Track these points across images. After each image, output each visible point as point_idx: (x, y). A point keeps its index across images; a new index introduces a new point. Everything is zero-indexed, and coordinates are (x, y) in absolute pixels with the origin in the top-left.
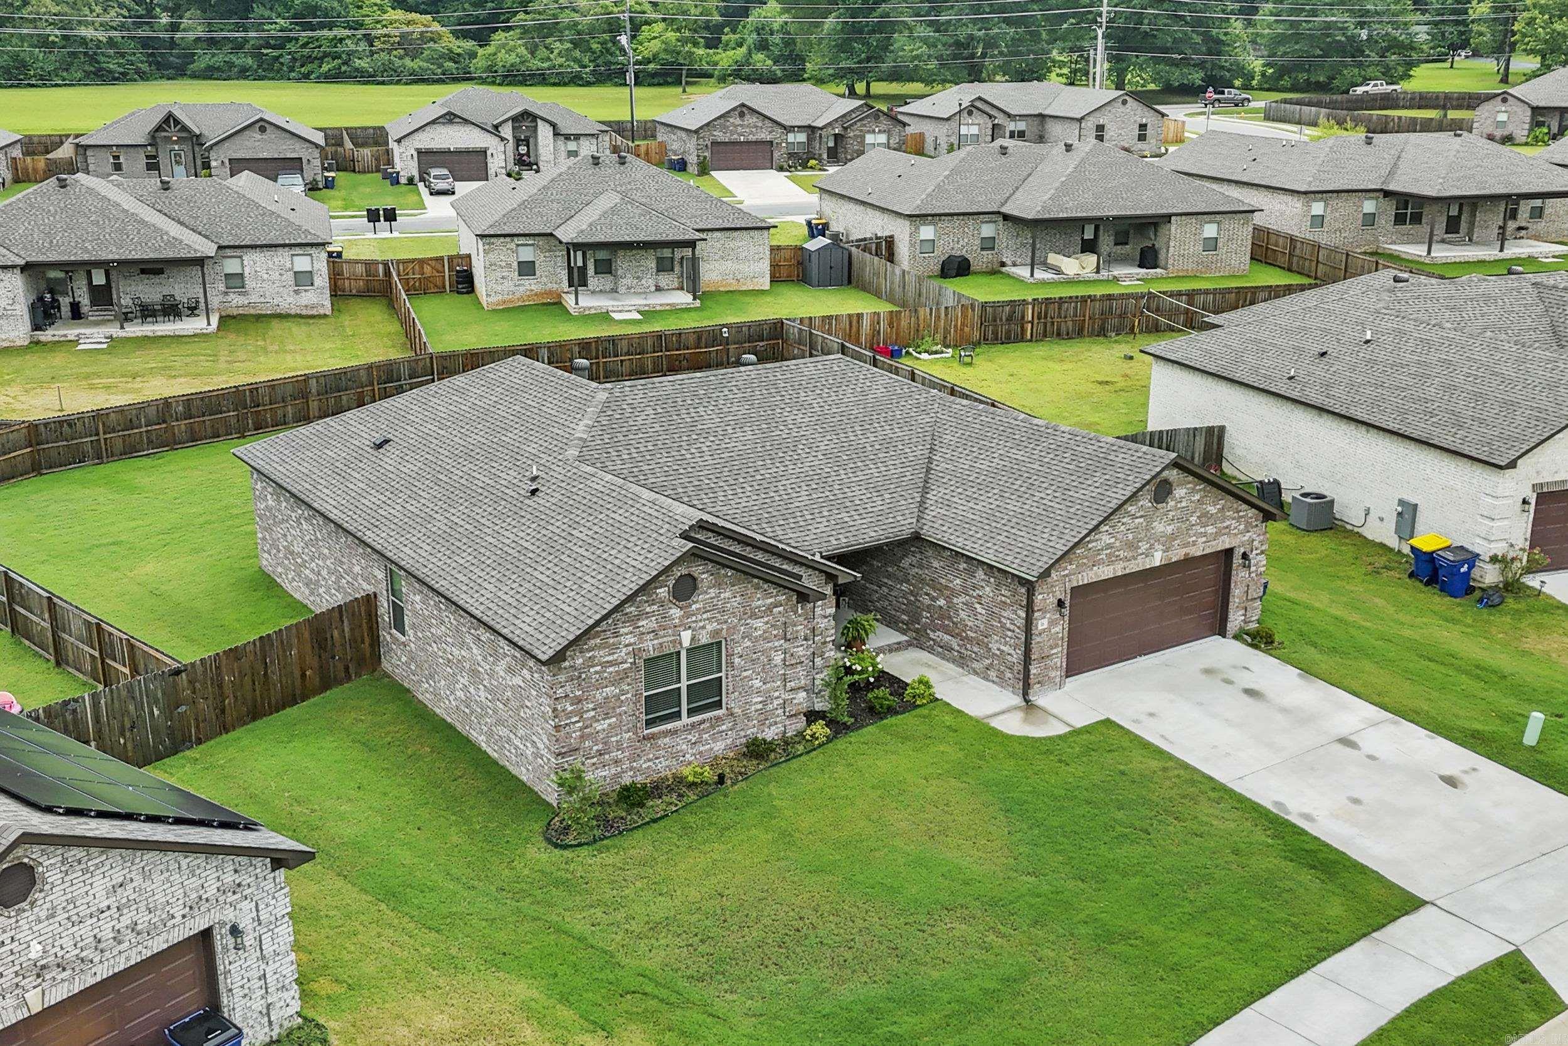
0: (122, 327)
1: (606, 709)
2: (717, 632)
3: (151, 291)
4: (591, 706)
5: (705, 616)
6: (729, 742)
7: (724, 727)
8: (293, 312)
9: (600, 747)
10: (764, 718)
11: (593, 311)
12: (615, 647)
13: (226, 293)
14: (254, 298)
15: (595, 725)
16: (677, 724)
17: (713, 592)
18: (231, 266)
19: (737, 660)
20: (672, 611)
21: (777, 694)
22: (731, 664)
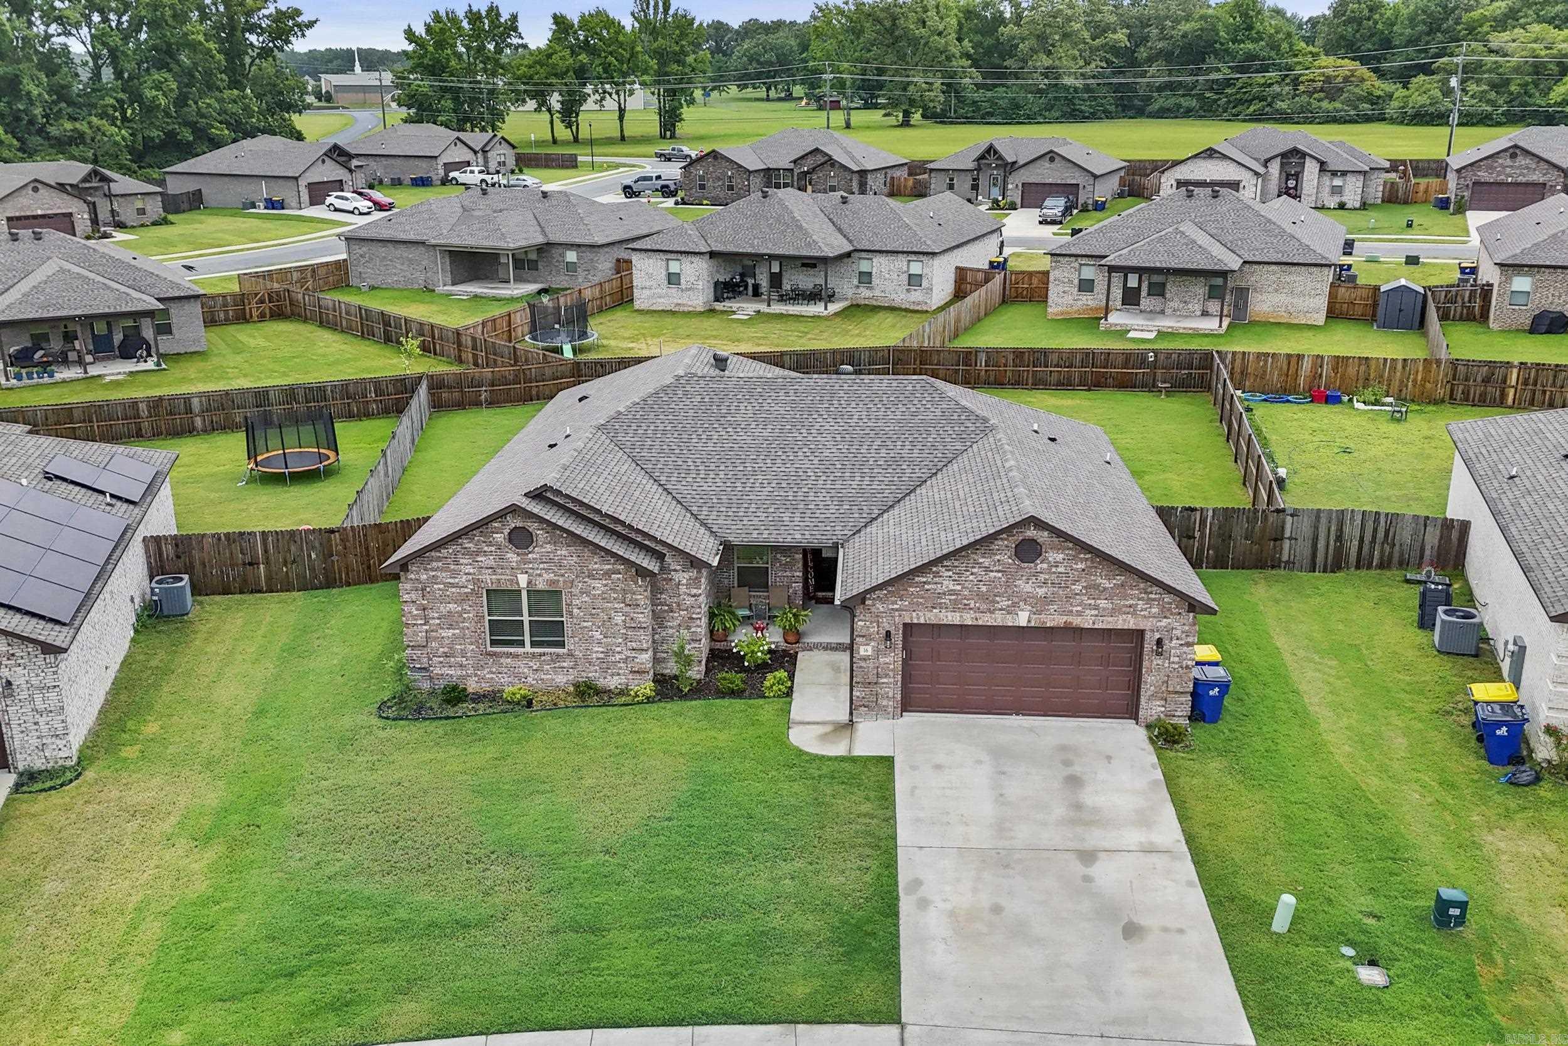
0: (769, 305)
1: (450, 621)
2: (552, 582)
3: (806, 281)
4: (436, 615)
5: (542, 566)
6: (571, 678)
7: (565, 664)
8: (903, 307)
9: (446, 650)
10: (606, 666)
11: (1119, 328)
12: (455, 574)
13: (858, 287)
14: (877, 293)
15: (440, 631)
16: (520, 650)
17: (549, 548)
18: (864, 266)
19: (575, 611)
20: (509, 555)
21: (618, 649)
22: (571, 613)
